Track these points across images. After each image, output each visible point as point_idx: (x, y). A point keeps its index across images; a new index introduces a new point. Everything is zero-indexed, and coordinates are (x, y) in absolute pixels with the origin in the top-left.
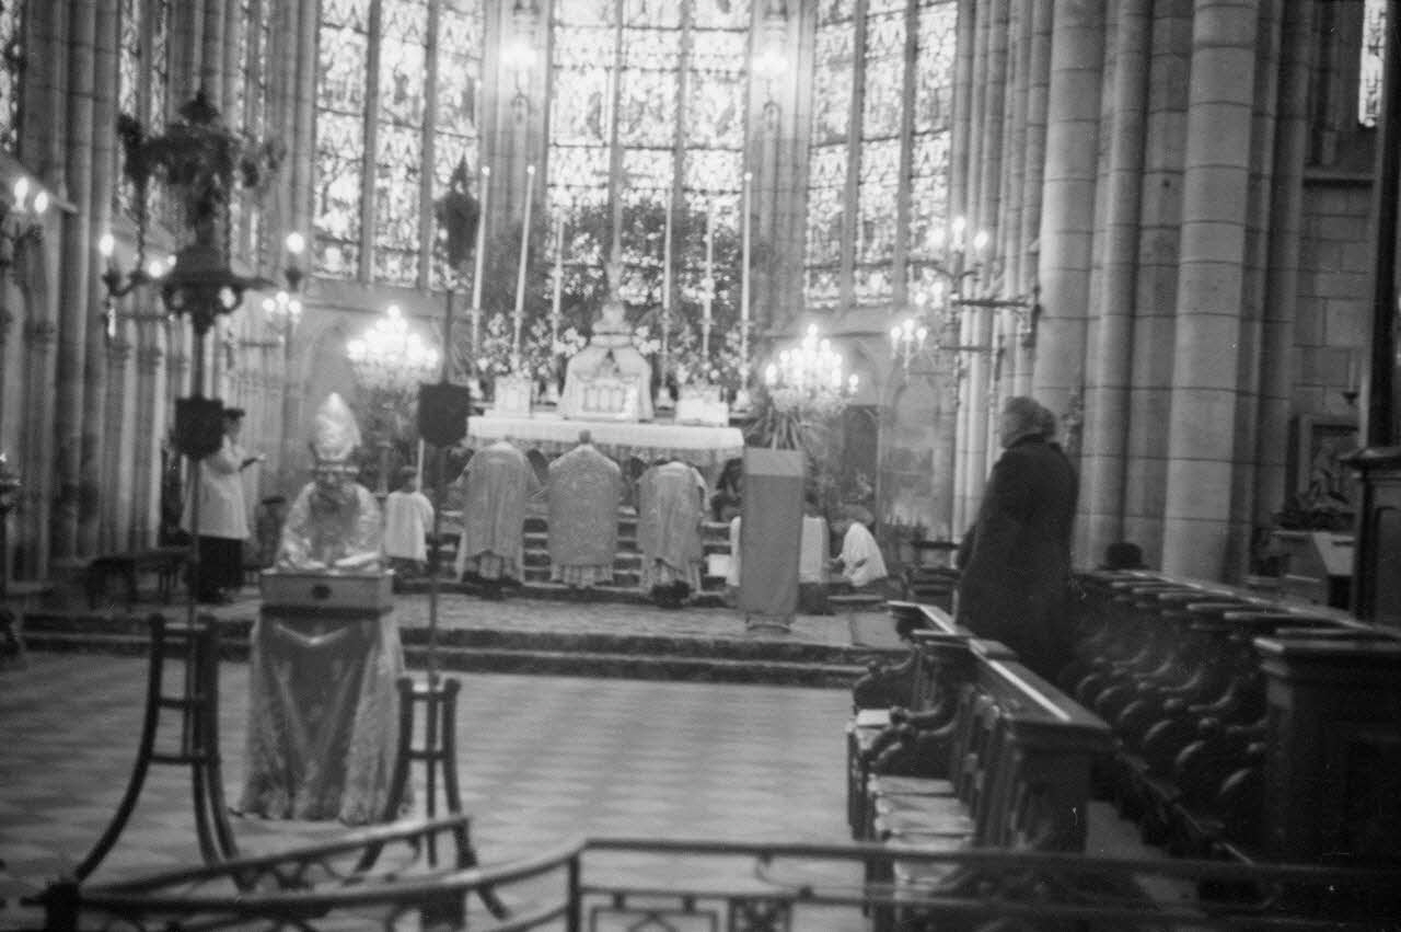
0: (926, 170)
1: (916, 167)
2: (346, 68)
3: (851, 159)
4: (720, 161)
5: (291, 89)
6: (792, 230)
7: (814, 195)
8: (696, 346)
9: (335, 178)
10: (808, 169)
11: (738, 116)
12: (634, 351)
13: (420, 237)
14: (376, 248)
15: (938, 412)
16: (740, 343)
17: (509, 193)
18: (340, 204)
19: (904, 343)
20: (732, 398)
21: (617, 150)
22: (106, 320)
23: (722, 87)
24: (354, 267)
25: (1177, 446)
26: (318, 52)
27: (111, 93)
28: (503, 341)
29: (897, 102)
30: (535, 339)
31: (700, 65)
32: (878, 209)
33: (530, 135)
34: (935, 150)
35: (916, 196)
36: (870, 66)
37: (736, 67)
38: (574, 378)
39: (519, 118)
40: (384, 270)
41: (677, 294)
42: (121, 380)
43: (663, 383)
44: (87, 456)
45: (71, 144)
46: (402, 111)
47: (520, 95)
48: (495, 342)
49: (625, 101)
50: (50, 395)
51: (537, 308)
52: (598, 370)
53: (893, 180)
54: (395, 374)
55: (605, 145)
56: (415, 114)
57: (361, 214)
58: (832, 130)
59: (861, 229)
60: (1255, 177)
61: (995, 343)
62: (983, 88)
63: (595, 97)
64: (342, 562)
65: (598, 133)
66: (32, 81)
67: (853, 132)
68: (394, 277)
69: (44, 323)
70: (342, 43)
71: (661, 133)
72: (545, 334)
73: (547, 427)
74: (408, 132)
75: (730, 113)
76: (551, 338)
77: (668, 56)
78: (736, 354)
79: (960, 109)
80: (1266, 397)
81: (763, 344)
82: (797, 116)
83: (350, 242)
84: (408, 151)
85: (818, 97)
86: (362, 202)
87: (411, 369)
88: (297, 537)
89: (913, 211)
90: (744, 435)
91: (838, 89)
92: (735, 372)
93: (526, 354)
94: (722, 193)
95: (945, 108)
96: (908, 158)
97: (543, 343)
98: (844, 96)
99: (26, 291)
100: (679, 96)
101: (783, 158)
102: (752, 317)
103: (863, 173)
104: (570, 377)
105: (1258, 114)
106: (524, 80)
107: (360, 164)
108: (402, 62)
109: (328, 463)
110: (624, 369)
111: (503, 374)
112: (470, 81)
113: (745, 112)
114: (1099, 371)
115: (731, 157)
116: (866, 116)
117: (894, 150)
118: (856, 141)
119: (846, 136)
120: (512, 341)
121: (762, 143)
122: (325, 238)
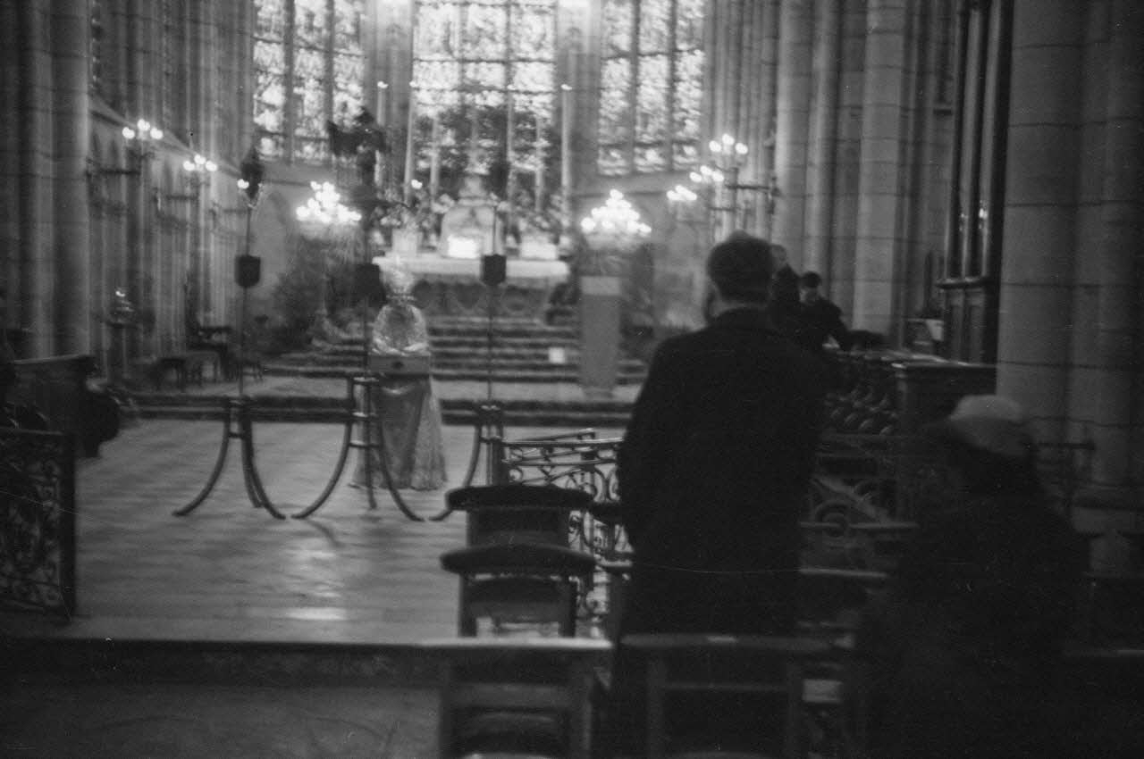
0: (685, 77)
1: (678, 74)
2: (271, 9)
3: (631, 69)
4: (537, 70)
5: (236, 26)
6: (589, 119)
7: (604, 94)
8: (532, 205)
9: (266, 88)
10: (600, 75)
11: (550, 38)
12: (489, 209)
13: (325, 129)
14: (296, 137)
16: (562, 202)
18: (271, 107)
19: (679, 203)
20: (556, 241)
21: (463, 63)
23: (536, 17)
24: (282, 152)
25: (861, 272)
29: (664, 28)
30: (419, 202)
31: (521, 1)
32: (652, 104)
33: (400, 53)
34: (693, 63)
35: (678, 95)
37: (546, 2)
39: (393, 41)
40: (302, 153)
43: (510, 231)
46: (310, 38)
47: (393, 24)
49: (469, 27)
52: (464, 223)
53: (663, 84)
55: (454, 59)
56: (320, 40)
57: (286, 113)
58: (617, 48)
59: (639, 119)
60: (905, 109)
62: (727, 27)
63: (447, 26)
64: (408, 349)
65: (450, 51)
66: (105, 42)
67: (633, 49)
68: (309, 158)
71: (494, 50)
72: (426, 198)
73: (430, 264)
74: (316, 53)
75: (544, 36)
76: (431, 202)
78: (558, 210)
79: (709, 35)
80: (913, 242)
81: (578, 204)
82: (592, 37)
83: (278, 134)
84: (316, 67)
85: (606, 23)
86: (286, 104)
88: (381, 335)
89: (675, 106)
90: (569, 266)
91: (621, 18)
92: (559, 222)
93: (413, 213)
94: (540, 93)
95: (698, 33)
96: (673, 69)
97: (425, 205)
98: (625, 23)
100: (508, 25)
101: (583, 68)
103: (641, 78)
105: (906, 71)
106: (396, 14)
107: (284, 78)
108: (310, 4)
109: (398, 294)
110: (481, 221)
111: (399, 227)
112: (357, 14)
113: (555, 36)
114: (814, 228)
115: (545, 67)
116: (642, 37)
117: (662, 64)
118: (634, 56)
119: (628, 52)
121: (567, 56)
122: (262, 132)
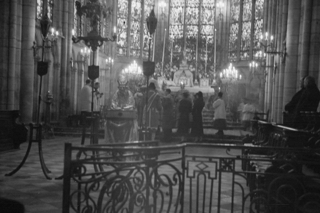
0: (257, 28)
1: (255, 28)
2: (124, 8)
3: (239, 27)
4: (209, 28)
6: (226, 44)
7: (231, 35)
8: (204, 69)
9: (121, 33)
10: (230, 29)
11: (213, 17)
12: (189, 71)
13: (140, 46)
14: (130, 49)
15: (260, 84)
16: (214, 69)
17: (160, 36)
18: (122, 39)
19: (253, 67)
20: (212, 81)
21: (185, 25)
22: (71, 62)
23: (209, 11)
24: (125, 53)
26: (117, 4)
27: (72, 12)
28: (159, 69)
29: (250, 13)
30: (167, 68)
31: (204, 6)
32: (246, 38)
33: (165, 23)
34: (260, 23)
35: (255, 34)
36: (244, 4)
37: (212, 6)
38: (176, 77)
39: (163, 19)
40: (132, 54)
41: (199, 58)
42: (74, 77)
43: (196, 78)
44: (67, 93)
45: (63, 23)
46: (136, 18)
47: (163, 13)
48: (157, 69)
49: (187, 14)
50: (59, 79)
51: (167, 61)
52: (181, 75)
53: (249, 31)
54: (135, 76)
55: (182, 25)
56: (139, 18)
57: (127, 41)
58: (235, 20)
59: (242, 43)
61: (275, 66)
62: (271, 8)
63: (180, 14)
64: (125, 108)
65: (180, 22)
66: (55, 9)
67: (240, 20)
68: (134, 55)
69: (58, 63)
70: (123, 2)
71: (195, 21)
72: (169, 67)
74: (138, 22)
75: (211, 16)
76: (170, 68)
77: (197, 4)
78: (213, 71)
79: (265, 14)
81: (219, 68)
82: (227, 17)
83: (125, 48)
84: (138, 26)
85: (232, 12)
86: (127, 38)
87: (138, 75)
88: (115, 102)
89: (254, 38)
90: (215, 89)
91: (237, 10)
92: (213, 75)
93: (164, 72)
94: (209, 35)
95: (262, 14)
96: (253, 26)
97: (168, 69)
98: (238, 12)
99: (54, 56)
100: (199, 13)
101: (223, 27)
102: (216, 62)
103: (243, 29)
104: (175, 77)
106: (164, 10)
107: (127, 30)
108: (136, 6)
109: (121, 85)
110: (187, 75)
111: (159, 76)
113: (215, 17)
114: (301, 68)
115: (211, 27)
116: (243, 16)
117: (250, 24)
118: (241, 22)
119: (238, 21)
120: (161, 69)
121: (219, 23)
122: (119, 47)
